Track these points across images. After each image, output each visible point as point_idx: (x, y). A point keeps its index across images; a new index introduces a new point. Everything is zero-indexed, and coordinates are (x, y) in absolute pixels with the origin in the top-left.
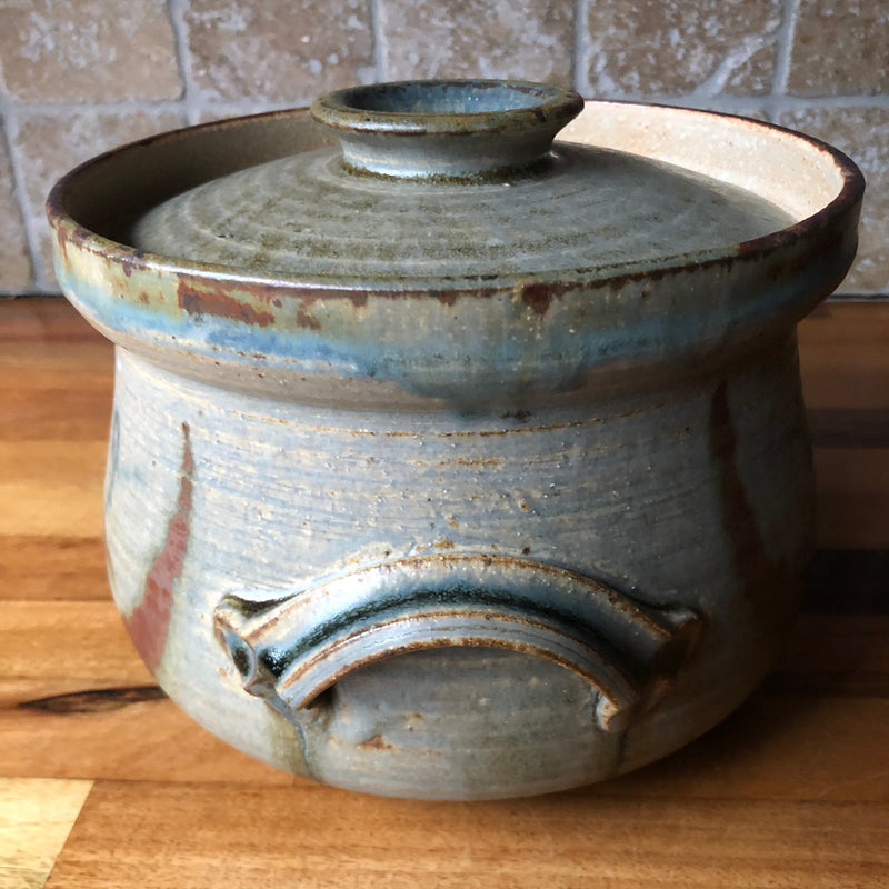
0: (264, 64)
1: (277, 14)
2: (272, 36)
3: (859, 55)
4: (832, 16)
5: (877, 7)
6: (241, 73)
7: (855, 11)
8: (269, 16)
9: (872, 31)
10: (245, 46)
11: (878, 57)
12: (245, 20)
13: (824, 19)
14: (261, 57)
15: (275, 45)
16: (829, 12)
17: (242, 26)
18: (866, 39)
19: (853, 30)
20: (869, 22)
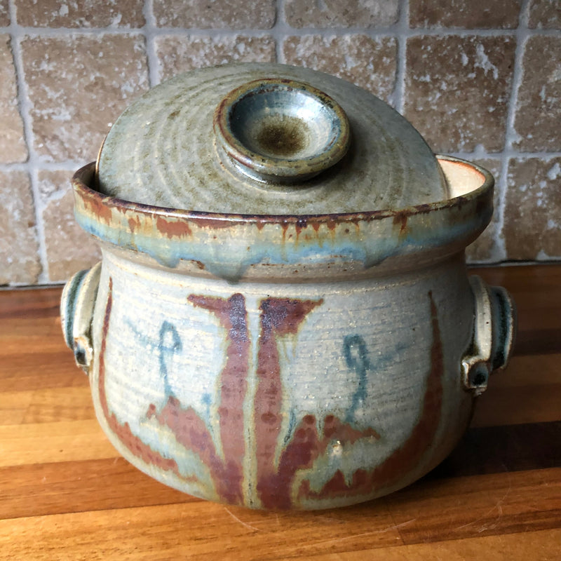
0: (83, 139)
1: (91, 110)
2: (88, 123)
3: (439, 131)
4: (422, 111)
5: (446, 106)
6: (67, 145)
7: (435, 108)
8: (86, 111)
9: (445, 119)
10: (70, 129)
11: (449, 132)
12: (70, 114)
13: (418, 112)
14: (81, 135)
15: (90, 128)
16: (421, 109)
17: (68, 117)
18: (442, 123)
19: (435, 118)
20: (443, 114)
